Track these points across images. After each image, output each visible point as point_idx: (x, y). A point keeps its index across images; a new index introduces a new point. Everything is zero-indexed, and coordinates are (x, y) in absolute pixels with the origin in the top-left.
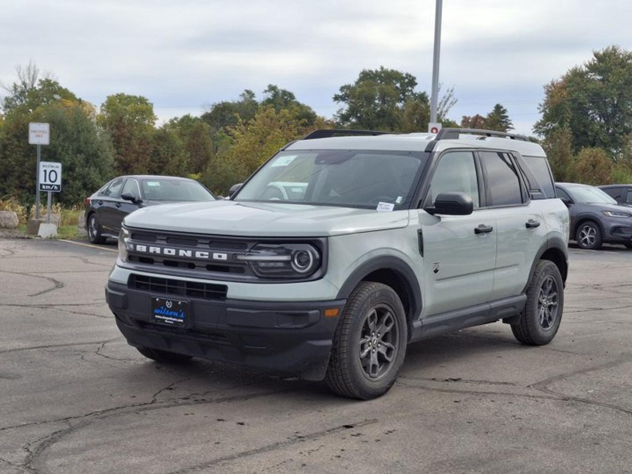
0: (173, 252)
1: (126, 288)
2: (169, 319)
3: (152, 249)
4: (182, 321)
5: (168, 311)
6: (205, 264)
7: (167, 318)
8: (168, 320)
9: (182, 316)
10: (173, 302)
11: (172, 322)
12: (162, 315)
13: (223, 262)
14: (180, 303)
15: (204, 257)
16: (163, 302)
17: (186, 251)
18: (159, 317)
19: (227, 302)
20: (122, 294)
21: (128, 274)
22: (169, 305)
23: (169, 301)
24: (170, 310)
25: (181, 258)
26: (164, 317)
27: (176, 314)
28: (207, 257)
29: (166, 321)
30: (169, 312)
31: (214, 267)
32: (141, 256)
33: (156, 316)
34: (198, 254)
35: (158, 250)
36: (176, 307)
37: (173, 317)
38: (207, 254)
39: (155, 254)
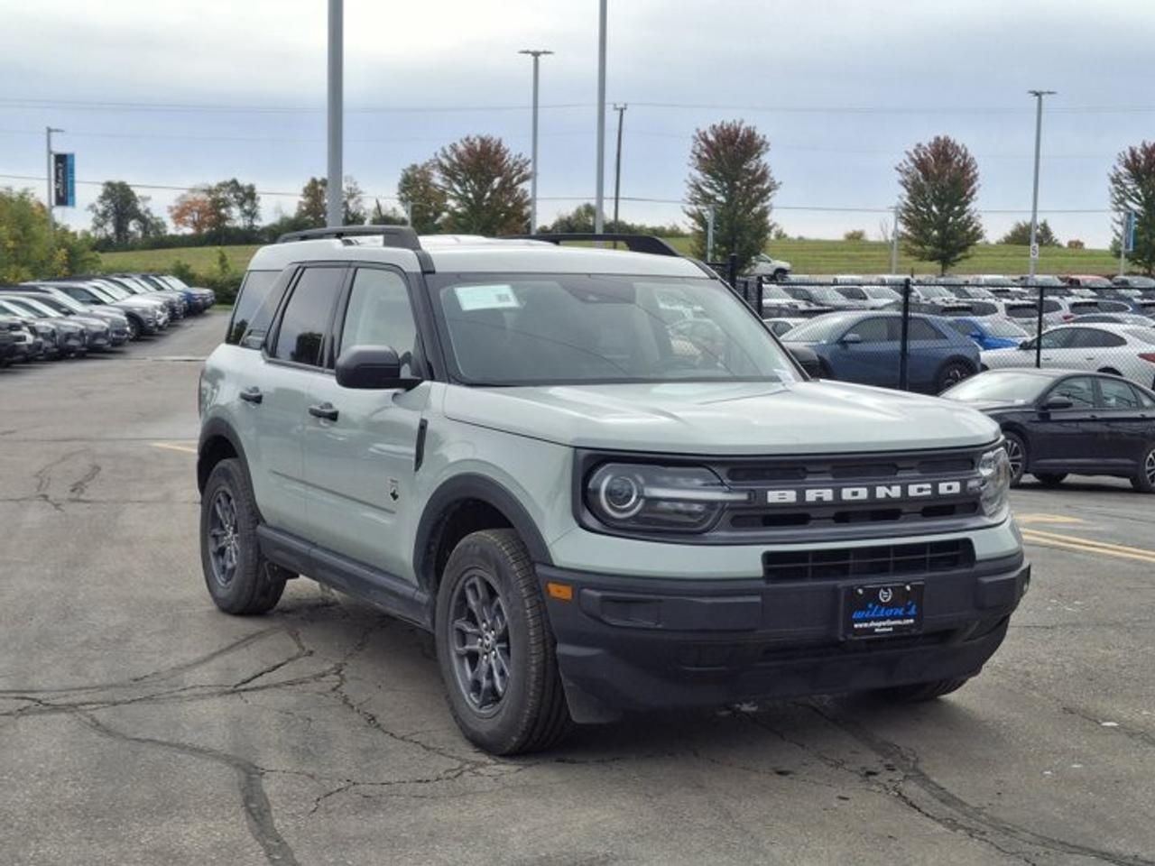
0: (863, 493)
1: (762, 584)
2: (884, 623)
3: (811, 495)
4: (912, 621)
5: (883, 610)
6: (920, 507)
7: (879, 624)
8: (882, 627)
9: (913, 611)
10: (892, 589)
11: (891, 629)
12: (868, 621)
13: (954, 496)
14: (908, 588)
15: (924, 493)
16: (872, 595)
17: (889, 488)
18: (861, 626)
19: (978, 567)
20: (758, 599)
21: (761, 553)
22: (885, 596)
23: (886, 589)
24: (888, 606)
25: (881, 501)
26: (872, 624)
27: (900, 612)
28: (929, 493)
29: (877, 630)
30: (886, 609)
31: (937, 508)
32: (771, 512)
33: (856, 626)
34: (913, 490)
35: (828, 495)
36: (901, 598)
37: (893, 618)
38: (929, 486)
39: (820, 503)
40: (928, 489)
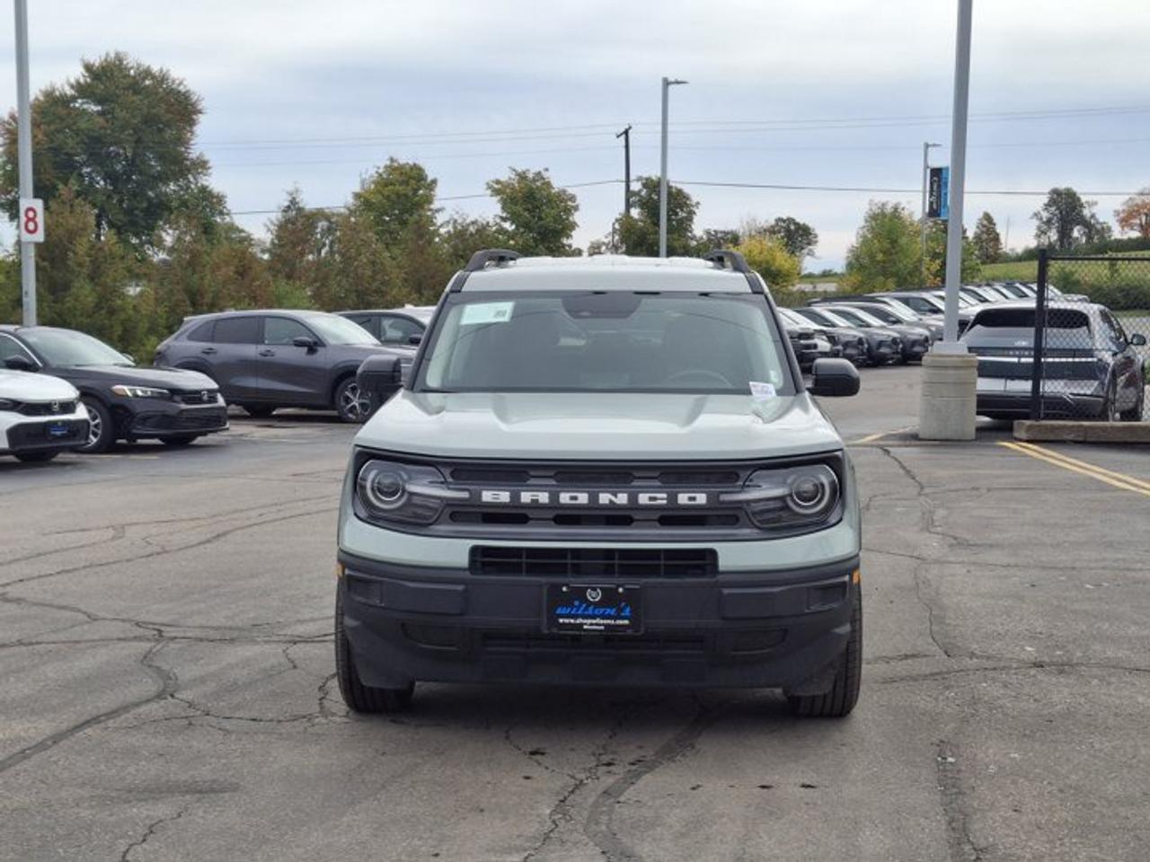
0: (583, 498)
1: (467, 575)
2: (594, 621)
3: (526, 497)
4: (626, 622)
5: (591, 608)
6: (657, 515)
7: (589, 621)
8: (591, 624)
9: (627, 612)
10: (601, 588)
11: (602, 628)
12: (575, 617)
13: (700, 507)
14: (621, 590)
15: (659, 502)
16: (580, 594)
17: (616, 495)
18: (567, 621)
19: (722, 579)
20: (460, 588)
21: (470, 546)
22: (594, 596)
23: (594, 589)
24: (596, 605)
25: (604, 507)
26: (579, 621)
27: (613, 612)
28: (665, 502)
29: (585, 627)
30: (595, 608)
32: (485, 510)
33: (561, 621)
34: (643, 499)
35: (544, 498)
36: (610, 598)
37: (603, 617)
38: (665, 496)
39: (535, 505)
40: (662, 499)
